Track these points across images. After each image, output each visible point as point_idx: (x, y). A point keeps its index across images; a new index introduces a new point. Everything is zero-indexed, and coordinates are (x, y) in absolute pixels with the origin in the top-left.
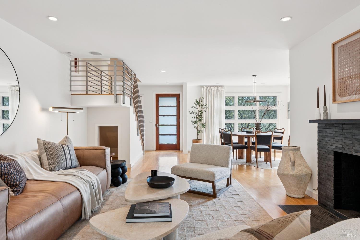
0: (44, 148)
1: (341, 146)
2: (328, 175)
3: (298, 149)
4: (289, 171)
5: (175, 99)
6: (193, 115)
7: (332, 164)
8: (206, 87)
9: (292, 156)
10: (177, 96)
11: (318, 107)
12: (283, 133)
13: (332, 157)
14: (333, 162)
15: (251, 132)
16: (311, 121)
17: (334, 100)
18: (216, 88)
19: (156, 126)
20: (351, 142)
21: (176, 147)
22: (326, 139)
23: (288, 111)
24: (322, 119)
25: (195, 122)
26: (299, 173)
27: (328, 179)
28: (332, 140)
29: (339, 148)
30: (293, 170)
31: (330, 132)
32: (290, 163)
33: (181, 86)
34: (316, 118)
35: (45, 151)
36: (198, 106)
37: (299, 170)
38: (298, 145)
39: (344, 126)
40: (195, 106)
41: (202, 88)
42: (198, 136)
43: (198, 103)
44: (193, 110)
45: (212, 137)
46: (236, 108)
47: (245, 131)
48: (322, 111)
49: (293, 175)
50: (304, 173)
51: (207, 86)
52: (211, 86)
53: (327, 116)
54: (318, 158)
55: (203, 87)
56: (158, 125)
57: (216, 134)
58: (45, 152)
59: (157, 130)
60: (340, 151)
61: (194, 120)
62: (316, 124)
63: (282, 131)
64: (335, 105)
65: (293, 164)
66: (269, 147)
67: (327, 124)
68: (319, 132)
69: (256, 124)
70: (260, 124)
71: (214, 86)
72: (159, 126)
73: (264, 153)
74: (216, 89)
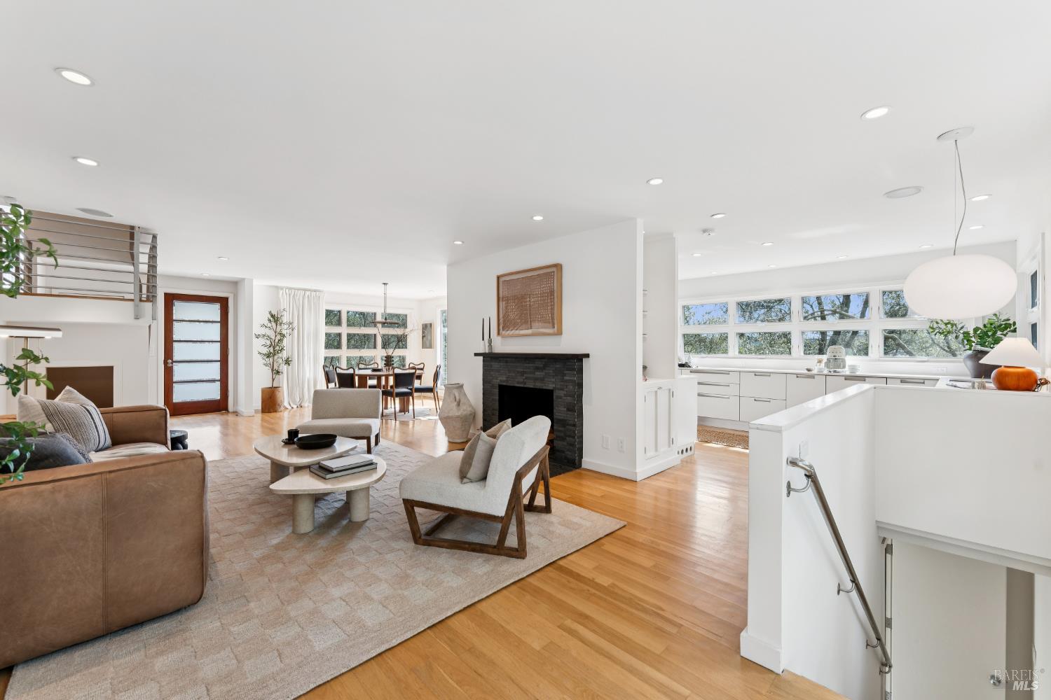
0: (46, 414)
1: (504, 379)
2: (493, 410)
3: (460, 387)
4: (455, 412)
5: (216, 308)
6: (262, 341)
7: (497, 398)
8: (287, 290)
9: (457, 395)
10: (223, 302)
11: (483, 339)
12: (422, 369)
13: (496, 391)
14: (498, 395)
15: (379, 370)
16: (476, 355)
17: (499, 334)
18: (308, 293)
19: (165, 363)
20: (513, 374)
21: (218, 407)
22: (492, 373)
23: (423, 337)
24: (487, 351)
25: (268, 356)
26: (465, 413)
27: (493, 414)
28: (497, 373)
29: (504, 381)
30: (459, 410)
31: (495, 365)
32: (456, 403)
33: (235, 284)
34: (481, 351)
35: (48, 419)
36: (274, 324)
37: (464, 410)
38: (461, 382)
39: (508, 359)
40: (269, 325)
41: (281, 292)
42: (273, 380)
43: (275, 319)
44: (263, 331)
45: (301, 382)
46: (344, 330)
47: (369, 369)
48: (487, 344)
49: (458, 417)
50: (469, 413)
51: (290, 289)
52: (299, 289)
53: (491, 349)
54: (483, 394)
55: (282, 288)
56: (170, 361)
57: (307, 375)
58: (48, 421)
59: (169, 372)
60: (504, 384)
61: (265, 350)
62: (481, 358)
63: (421, 366)
64: (499, 338)
65: (459, 404)
66: (411, 389)
67: (491, 358)
68: (484, 366)
69: (386, 357)
70: (393, 357)
71: (305, 290)
72: (174, 364)
73: (400, 399)
74: (308, 296)
